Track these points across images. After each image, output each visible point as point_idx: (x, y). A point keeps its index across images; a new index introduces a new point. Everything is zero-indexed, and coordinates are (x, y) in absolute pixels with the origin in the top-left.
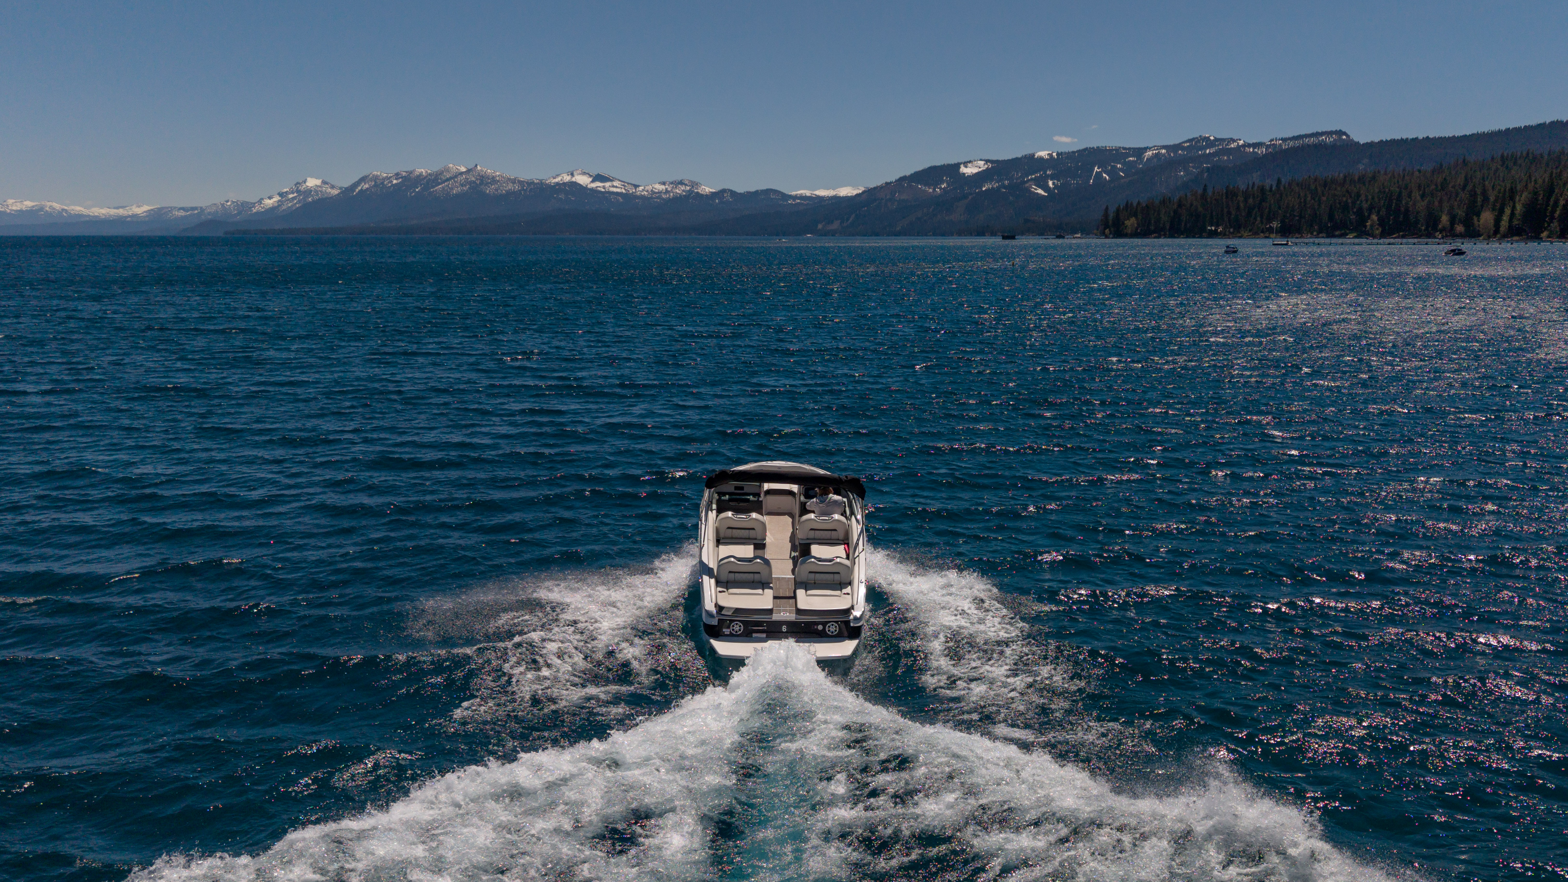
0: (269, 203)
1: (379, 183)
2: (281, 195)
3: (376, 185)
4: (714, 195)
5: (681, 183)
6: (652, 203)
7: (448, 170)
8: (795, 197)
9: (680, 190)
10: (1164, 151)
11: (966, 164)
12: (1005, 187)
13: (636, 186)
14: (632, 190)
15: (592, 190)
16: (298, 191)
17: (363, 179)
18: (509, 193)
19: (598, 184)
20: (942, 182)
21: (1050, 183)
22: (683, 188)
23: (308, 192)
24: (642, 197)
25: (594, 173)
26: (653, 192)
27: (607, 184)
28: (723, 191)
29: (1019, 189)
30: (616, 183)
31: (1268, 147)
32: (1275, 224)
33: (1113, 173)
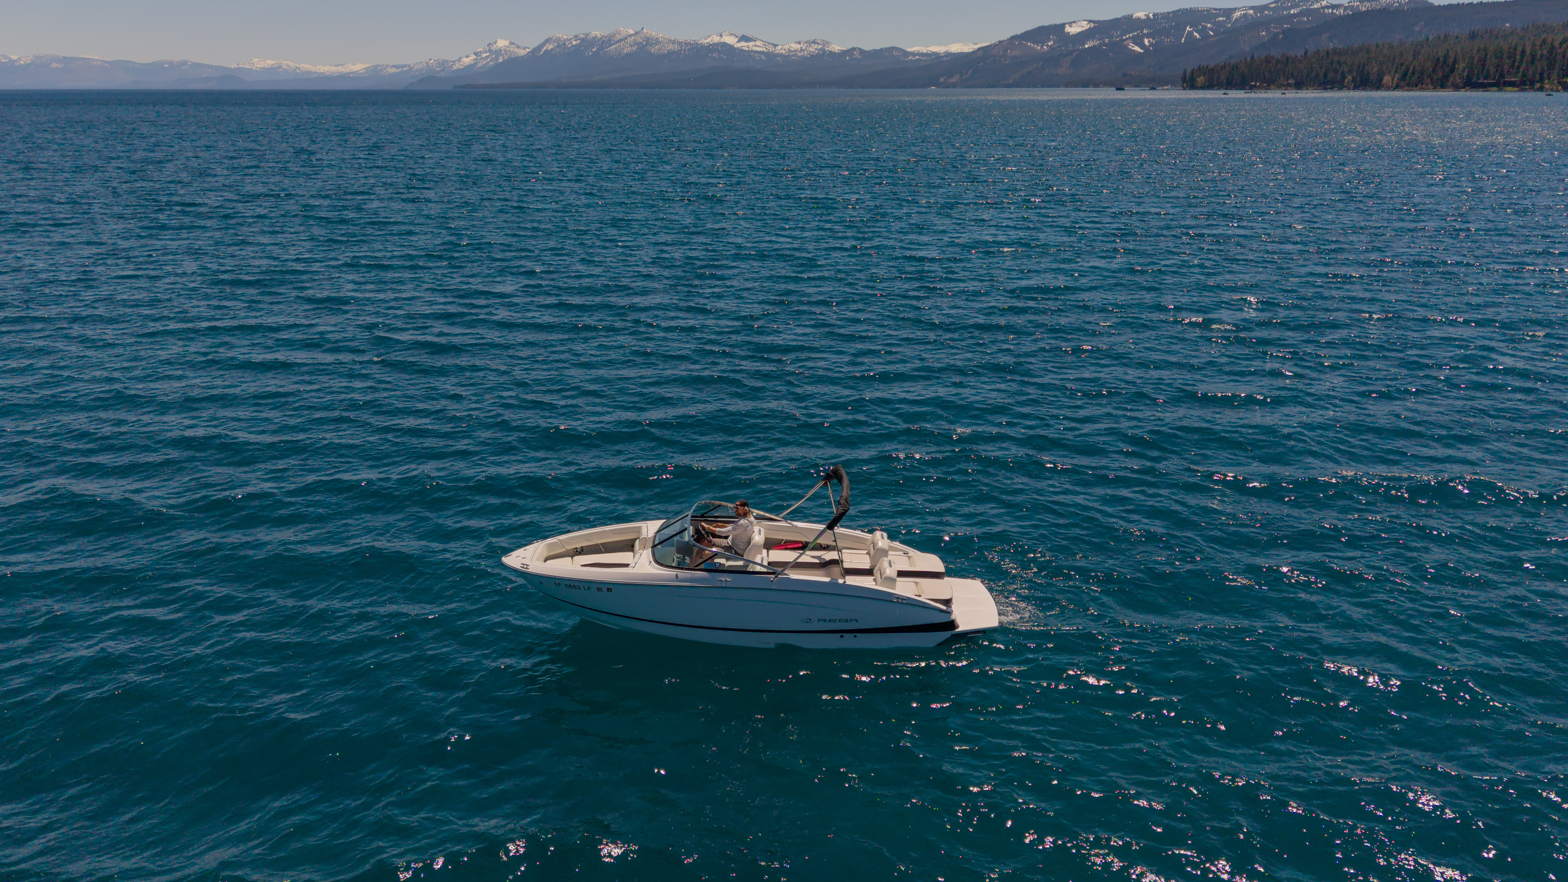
0: (467, 61)
1: (561, 44)
2: (476, 54)
3: (558, 46)
4: (844, 53)
5: (814, 42)
6: (787, 59)
7: (619, 33)
8: (913, 54)
9: (813, 49)
10: (1251, 12)
11: (1070, 24)
12: (1106, 45)
13: (775, 46)
14: (771, 49)
15: (738, 49)
16: (490, 51)
17: (548, 41)
18: (671, 53)
19: (743, 44)
20: (1049, 40)
21: (1146, 42)
22: (816, 46)
23: (498, 52)
24: (781, 55)
25: (740, 34)
26: (790, 51)
27: (751, 44)
28: (853, 49)
29: (1119, 47)
30: (758, 43)
31: (1346, 8)
32: (1291, 81)
33: (1203, 32)
